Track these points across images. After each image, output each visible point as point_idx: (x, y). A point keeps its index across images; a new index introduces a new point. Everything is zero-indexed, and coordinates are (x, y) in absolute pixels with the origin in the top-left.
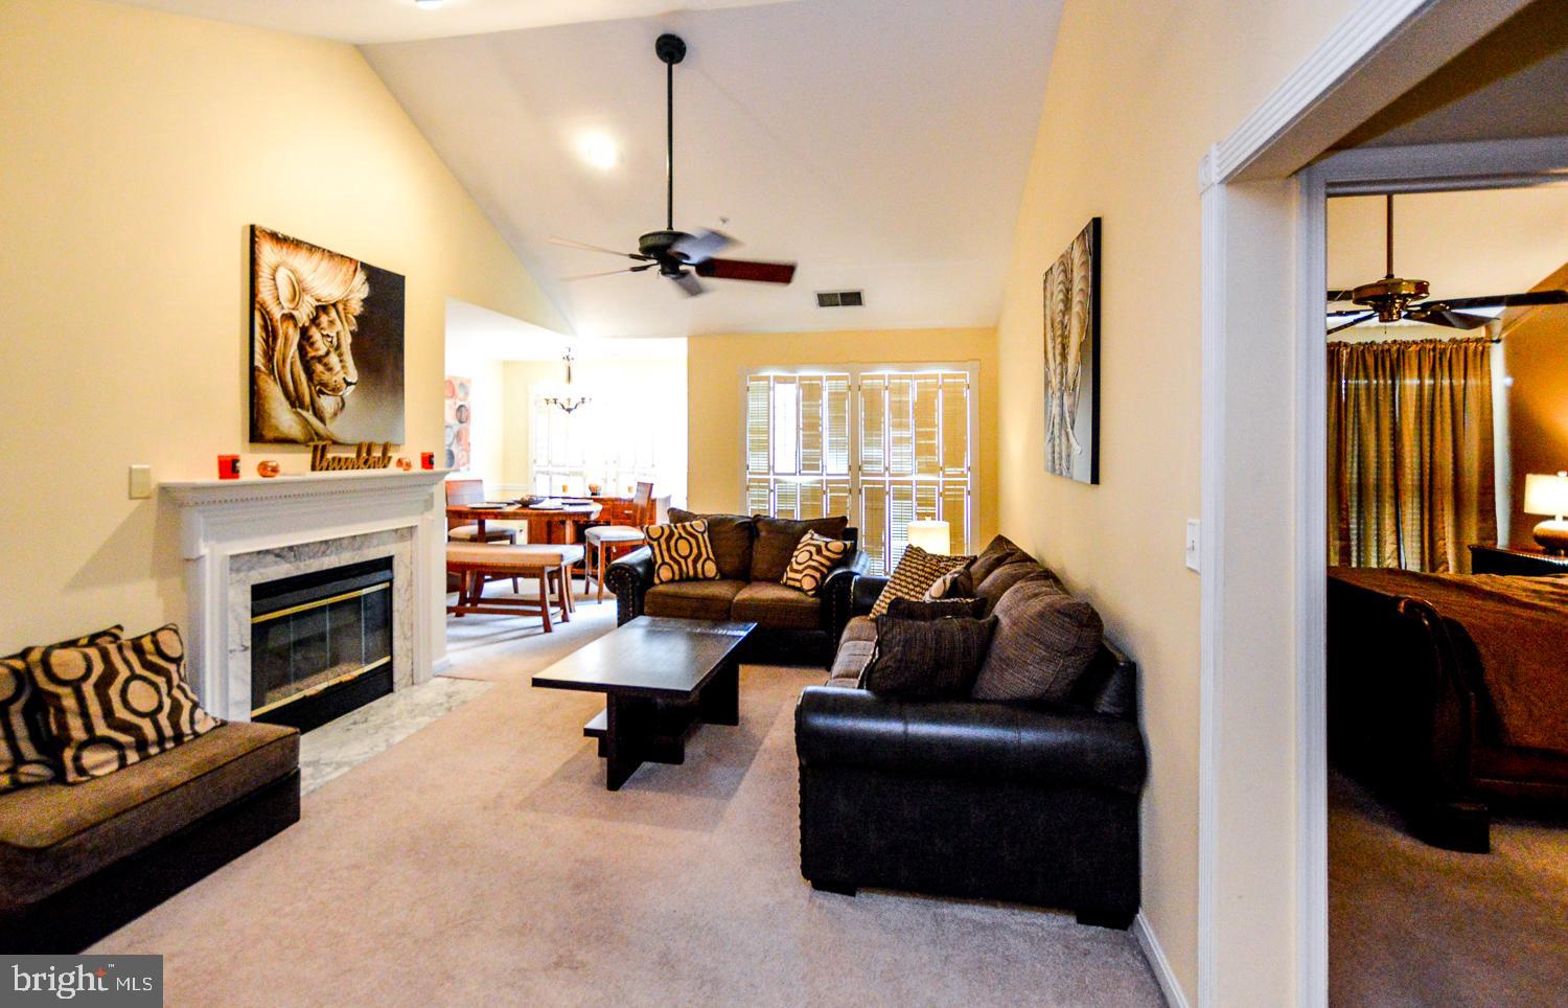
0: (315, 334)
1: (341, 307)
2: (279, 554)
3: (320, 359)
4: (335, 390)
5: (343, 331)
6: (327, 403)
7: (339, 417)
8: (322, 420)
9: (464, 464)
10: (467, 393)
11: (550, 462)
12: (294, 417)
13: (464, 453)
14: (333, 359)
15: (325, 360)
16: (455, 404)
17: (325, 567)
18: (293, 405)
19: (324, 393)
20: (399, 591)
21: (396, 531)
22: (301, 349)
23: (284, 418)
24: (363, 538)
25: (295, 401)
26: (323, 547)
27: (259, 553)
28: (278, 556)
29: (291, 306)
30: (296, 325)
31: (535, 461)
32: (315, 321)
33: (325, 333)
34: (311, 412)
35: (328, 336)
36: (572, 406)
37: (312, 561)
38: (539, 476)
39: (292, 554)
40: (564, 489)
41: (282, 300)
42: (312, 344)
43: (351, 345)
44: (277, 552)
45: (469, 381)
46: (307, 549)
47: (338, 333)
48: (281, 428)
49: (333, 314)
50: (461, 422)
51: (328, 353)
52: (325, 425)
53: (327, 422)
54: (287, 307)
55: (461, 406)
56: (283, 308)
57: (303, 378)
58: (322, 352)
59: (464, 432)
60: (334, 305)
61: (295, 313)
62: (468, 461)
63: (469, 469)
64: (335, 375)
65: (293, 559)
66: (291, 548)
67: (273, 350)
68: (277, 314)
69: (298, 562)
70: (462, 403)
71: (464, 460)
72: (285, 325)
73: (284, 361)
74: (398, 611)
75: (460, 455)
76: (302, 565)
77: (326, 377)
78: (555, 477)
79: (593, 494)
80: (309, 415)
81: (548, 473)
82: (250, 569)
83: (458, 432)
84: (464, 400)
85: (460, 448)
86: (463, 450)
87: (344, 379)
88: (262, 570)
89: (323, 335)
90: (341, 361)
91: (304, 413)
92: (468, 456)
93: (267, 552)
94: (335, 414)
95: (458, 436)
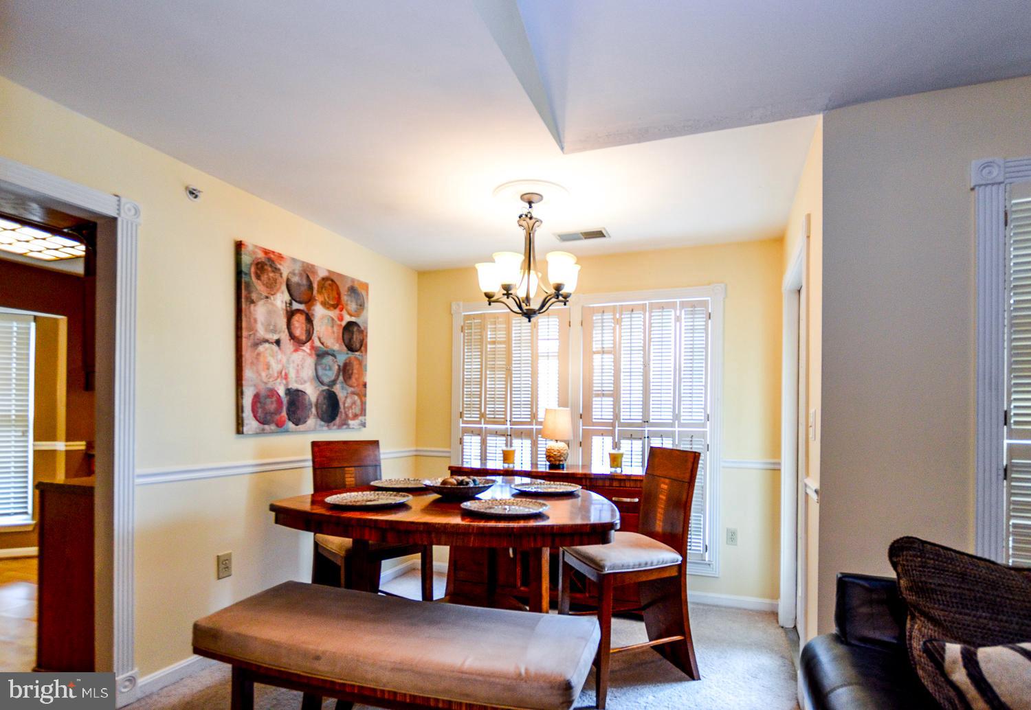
9: (355, 416)
10: (361, 306)
11: (482, 415)
13: (356, 398)
16: (341, 319)
31: (461, 415)
36: (535, 305)
38: (467, 439)
40: (507, 456)
45: (366, 286)
50: (351, 349)
55: (350, 324)
59: (355, 364)
62: (363, 411)
63: (364, 425)
70: (353, 319)
71: (357, 410)
75: (349, 401)
78: (491, 440)
79: (551, 467)
81: (478, 432)
83: (346, 365)
84: (357, 316)
85: (351, 389)
86: (353, 393)
92: (363, 404)
95: (346, 371)
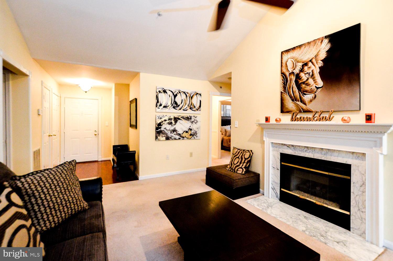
0: (302, 75)
1: (314, 61)
2: (288, 146)
3: (304, 83)
4: (311, 92)
5: (316, 69)
6: (307, 98)
7: (313, 102)
8: (305, 104)
12: (293, 104)
14: (311, 81)
15: (306, 82)
17: (306, 156)
18: (293, 100)
19: (305, 94)
20: (354, 183)
21: (353, 153)
22: (296, 82)
23: (290, 105)
24: (328, 151)
25: (294, 99)
26: (306, 149)
27: (282, 144)
28: (288, 147)
29: (293, 69)
30: (294, 75)
32: (302, 70)
33: (305, 73)
34: (300, 102)
35: (308, 73)
37: (301, 152)
39: (293, 148)
41: (289, 69)
42: (300, 79)
43: (319, 73)
44: (288, 145)
46: (299, 148)
47: (312, 71)
48: (289, 108)
49: (310, 64)
51: (308, 79)
52: (306, 105)
53: (307, 104)
54: (291, 70)
56: (289, 71)
57: (297, 91)
58: (305, 80)
60: (311, 61)
61: (294, 71)
64: (311, 86)
65: (293, 149)
66: (293, 146)
67: (286, 85)
68: (287, 74)
69: (295, 151)
72: (290, 77)
73: (290, 88)
74: (353, 193)
76: (297, 152)
77: (308, 88)
80: (299, 103)
82: (280, 148)
87: (316, 87)
88: (283, 150)
89: (305, 74)
90: (314, 81)
91: (298, 102)
93: (285, 145)
94: (311, 101)
